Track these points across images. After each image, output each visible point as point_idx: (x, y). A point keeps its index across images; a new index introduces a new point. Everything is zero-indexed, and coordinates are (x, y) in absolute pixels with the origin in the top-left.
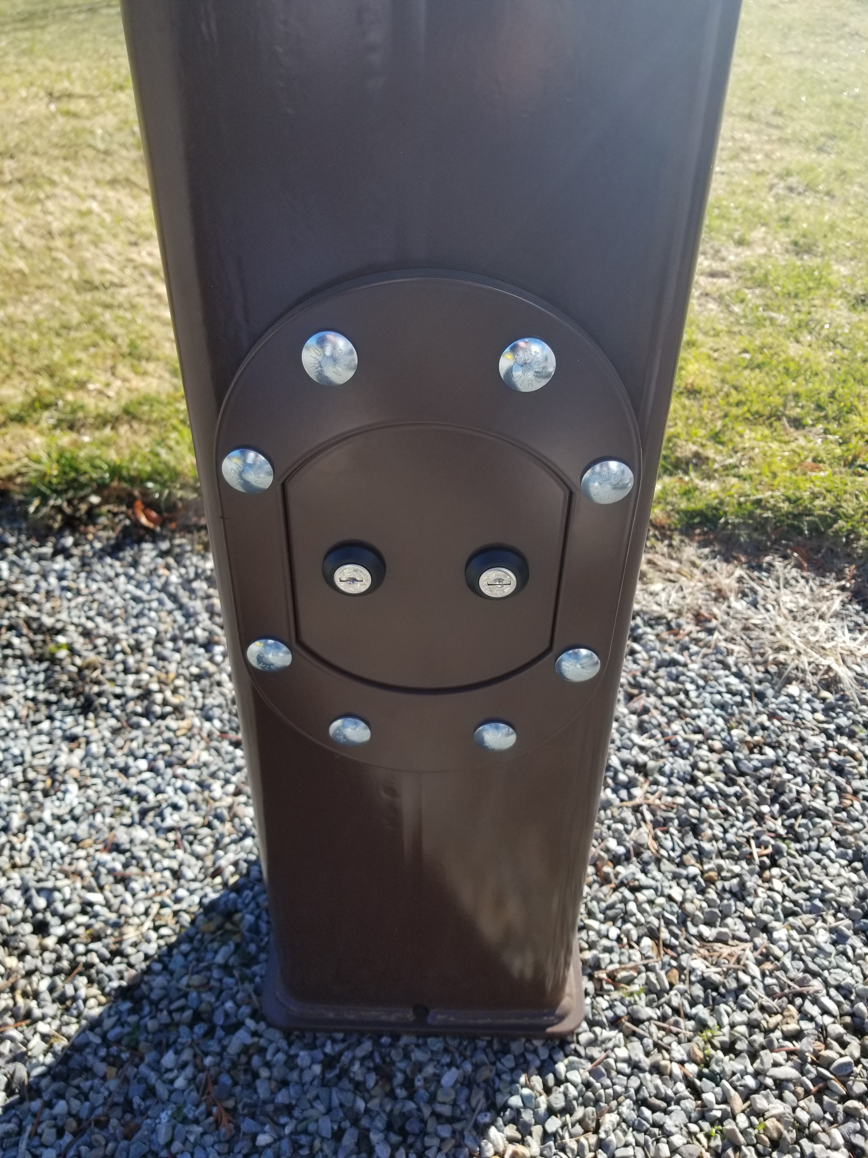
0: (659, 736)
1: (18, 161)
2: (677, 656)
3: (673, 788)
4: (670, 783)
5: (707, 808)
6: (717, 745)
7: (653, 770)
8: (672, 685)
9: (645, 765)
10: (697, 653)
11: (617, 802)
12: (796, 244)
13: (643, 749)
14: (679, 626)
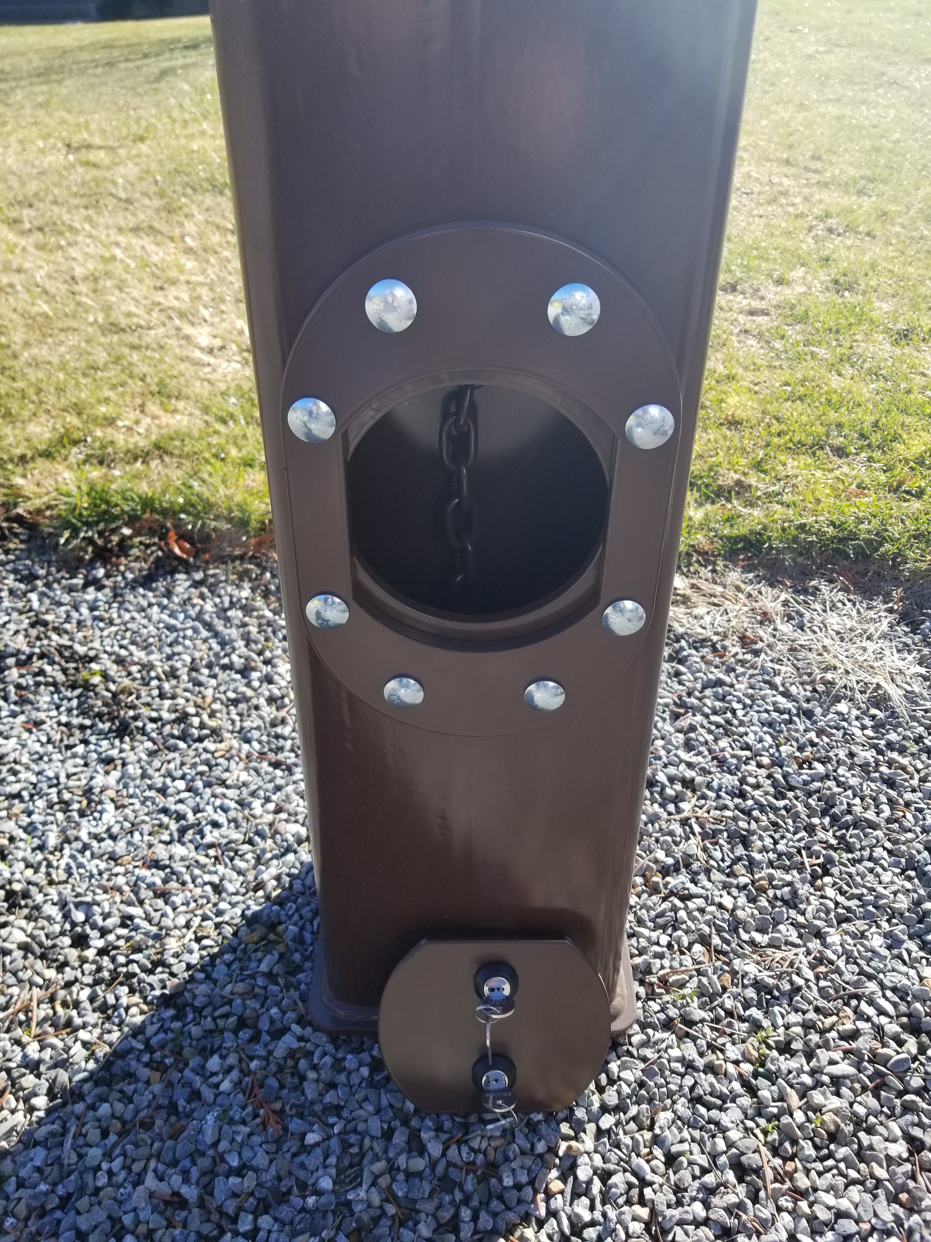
0: (706, 753)
1: (37, 209)
2: (721, 676)
3: (721, 802)
4: (719, 797)
5: (757, 820)
6: (766, 761)
7: (700, 785)
8: (718, 704)
9: (693, 780)
10: (744, 674)
11: (665, 815)
12: (836, 282)
13: (690, 765)
14: (725, 648)
